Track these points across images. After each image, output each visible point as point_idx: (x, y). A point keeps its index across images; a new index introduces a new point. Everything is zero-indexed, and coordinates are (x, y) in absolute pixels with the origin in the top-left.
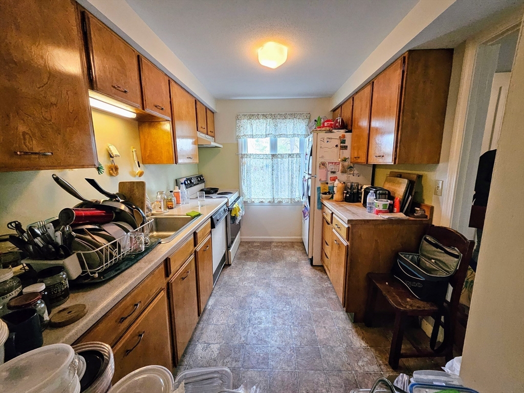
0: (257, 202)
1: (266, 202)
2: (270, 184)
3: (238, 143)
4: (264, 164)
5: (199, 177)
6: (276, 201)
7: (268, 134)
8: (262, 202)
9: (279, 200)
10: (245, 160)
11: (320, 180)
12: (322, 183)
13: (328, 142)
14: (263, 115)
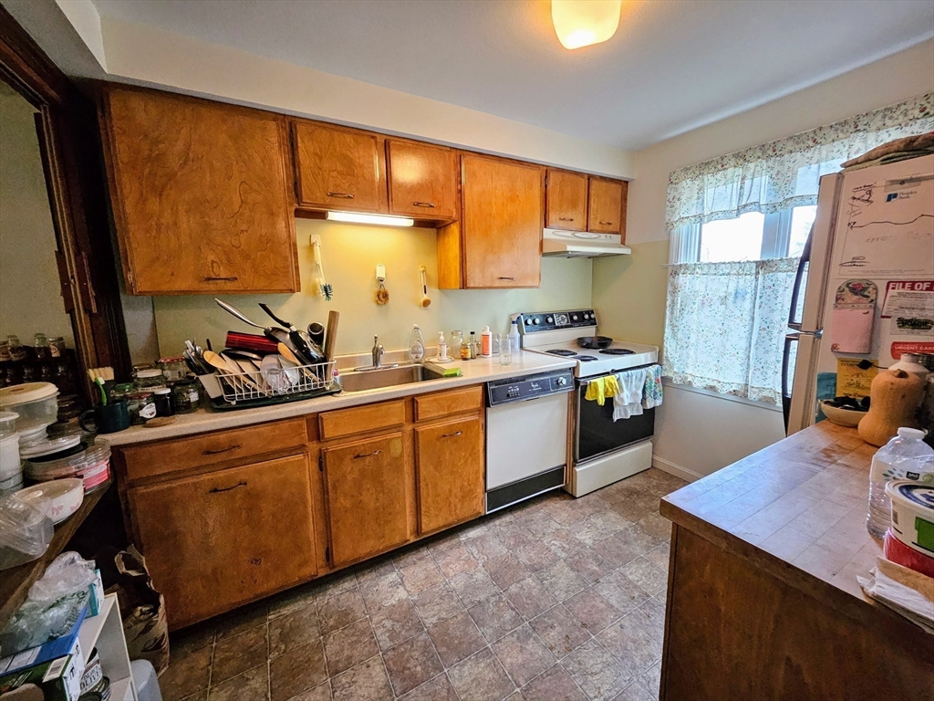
0: (698, 384)
1: (724, 390)
2: (744, 344)
3: (669, 241)
4: (732, 290)
5: (577, 313)
6: (753, 396)
7: (745, 206)
8: (712, 388)
9: (766, 393)
10: (683, 280)
11: (834, 348)
12: (843, 362)
13: (890, 198)
14: (737, 156)
